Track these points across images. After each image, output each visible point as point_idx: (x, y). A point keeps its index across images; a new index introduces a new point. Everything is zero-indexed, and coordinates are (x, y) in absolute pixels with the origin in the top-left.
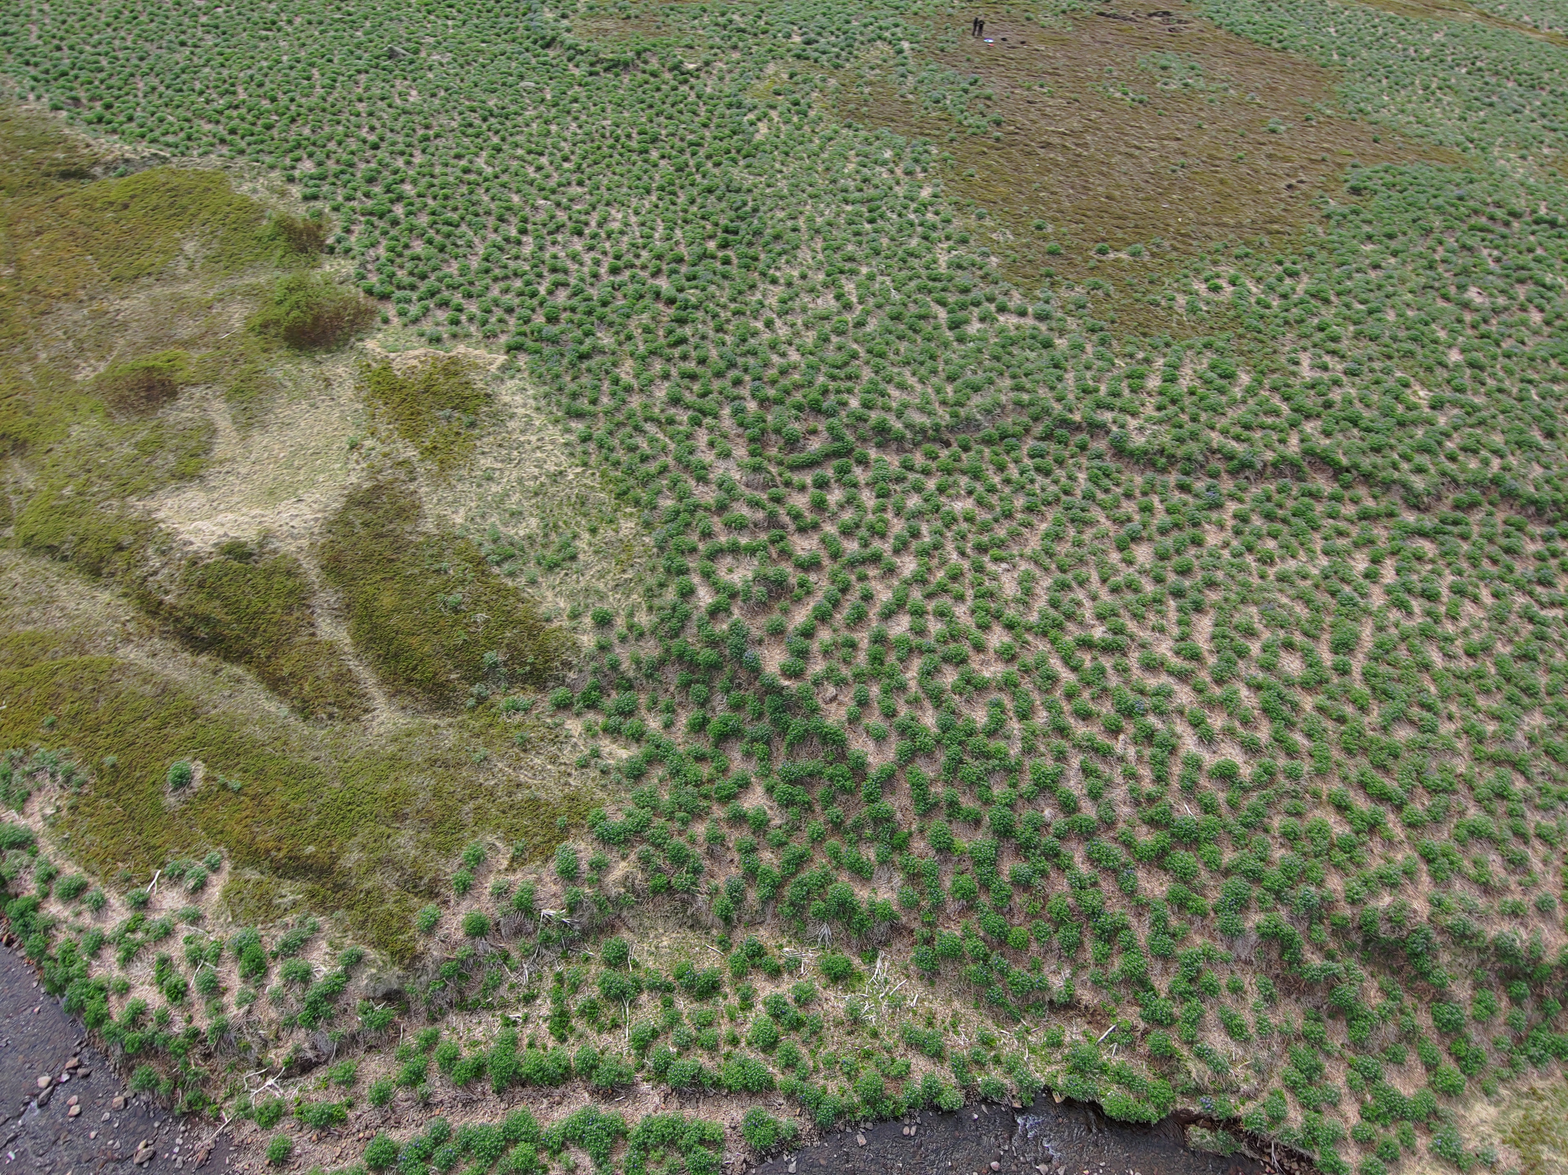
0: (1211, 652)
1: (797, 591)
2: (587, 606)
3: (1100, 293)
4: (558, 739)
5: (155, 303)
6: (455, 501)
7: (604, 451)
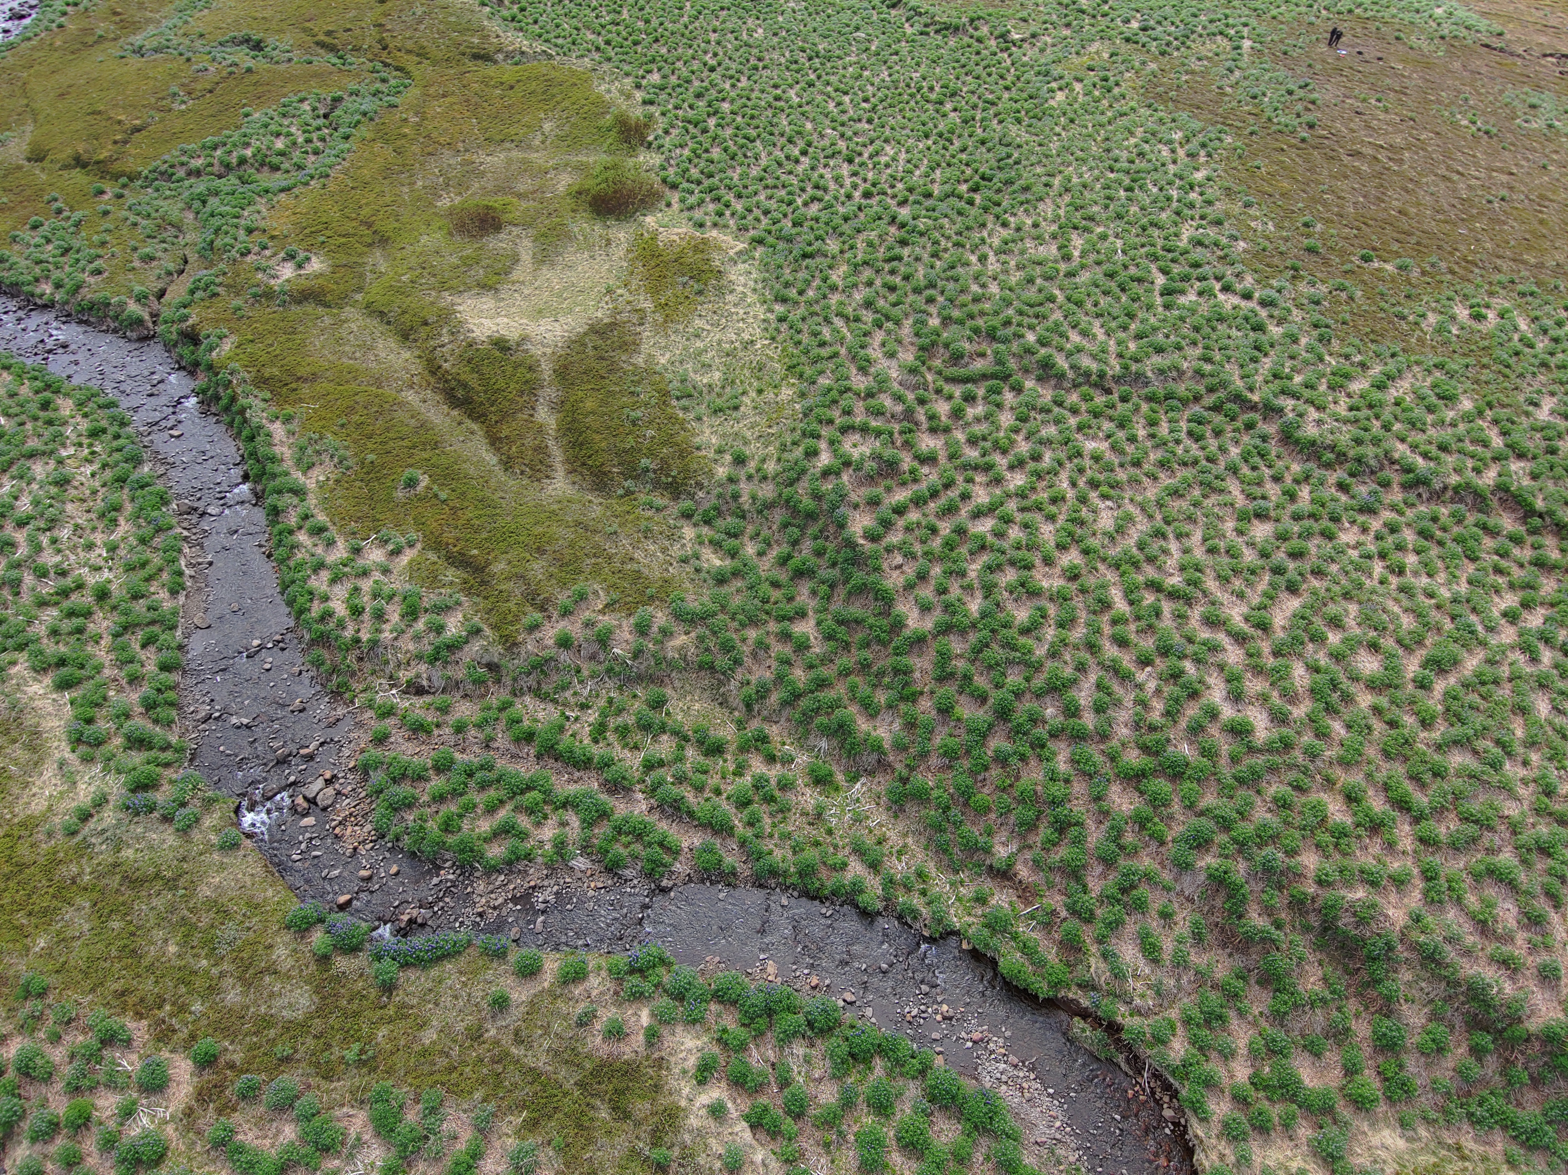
2: (732, 446)
3: (1343, 294)
4: (673, 537)
5: (509, 162)
6: (665, 347)
7: (792, 332)
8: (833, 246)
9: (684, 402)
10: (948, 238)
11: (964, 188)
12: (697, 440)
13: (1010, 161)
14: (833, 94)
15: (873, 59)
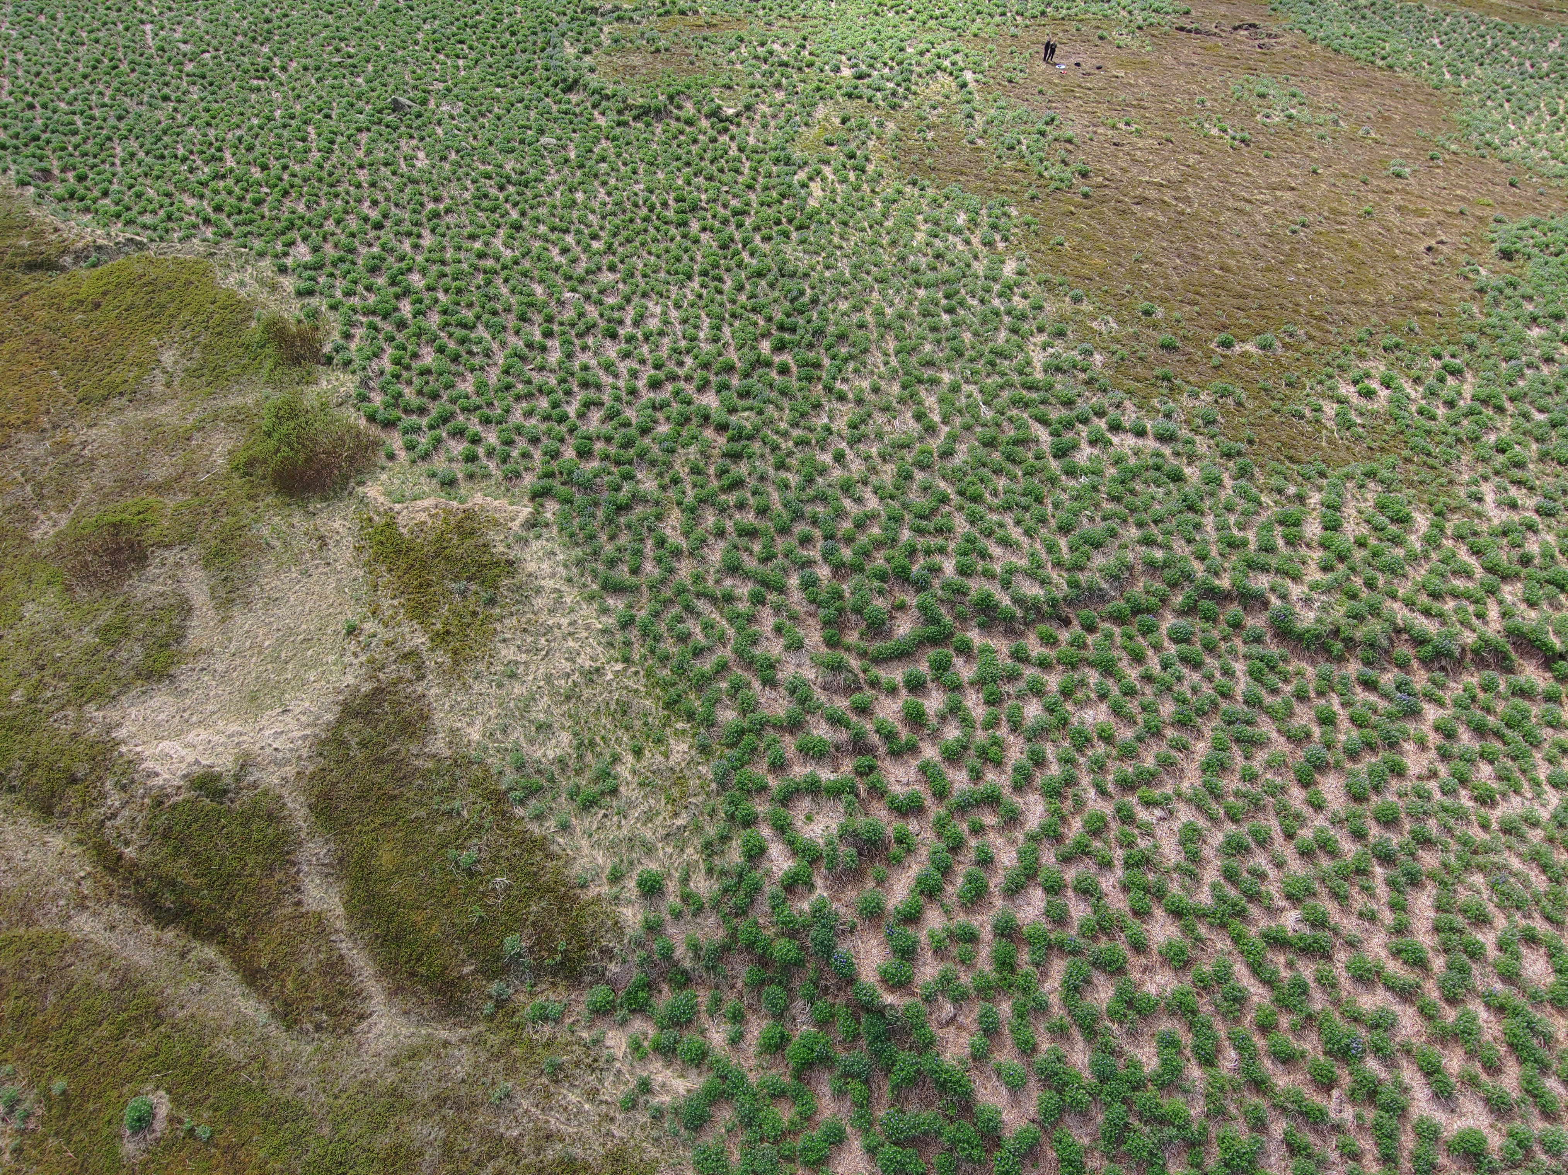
0: (1435, 950)
1: (895, 849)
2: (631, 863)
3: (1230, 401)
4: (597, 1063)
5: (127, 432)
6: (470, 708)
7: (650, 642)
8: (648, 483)
9: (533, 803)
10: (785, 435)
11: (765, 347)
13: (806, 299)
14: (551, 236)
15: (579, 173)
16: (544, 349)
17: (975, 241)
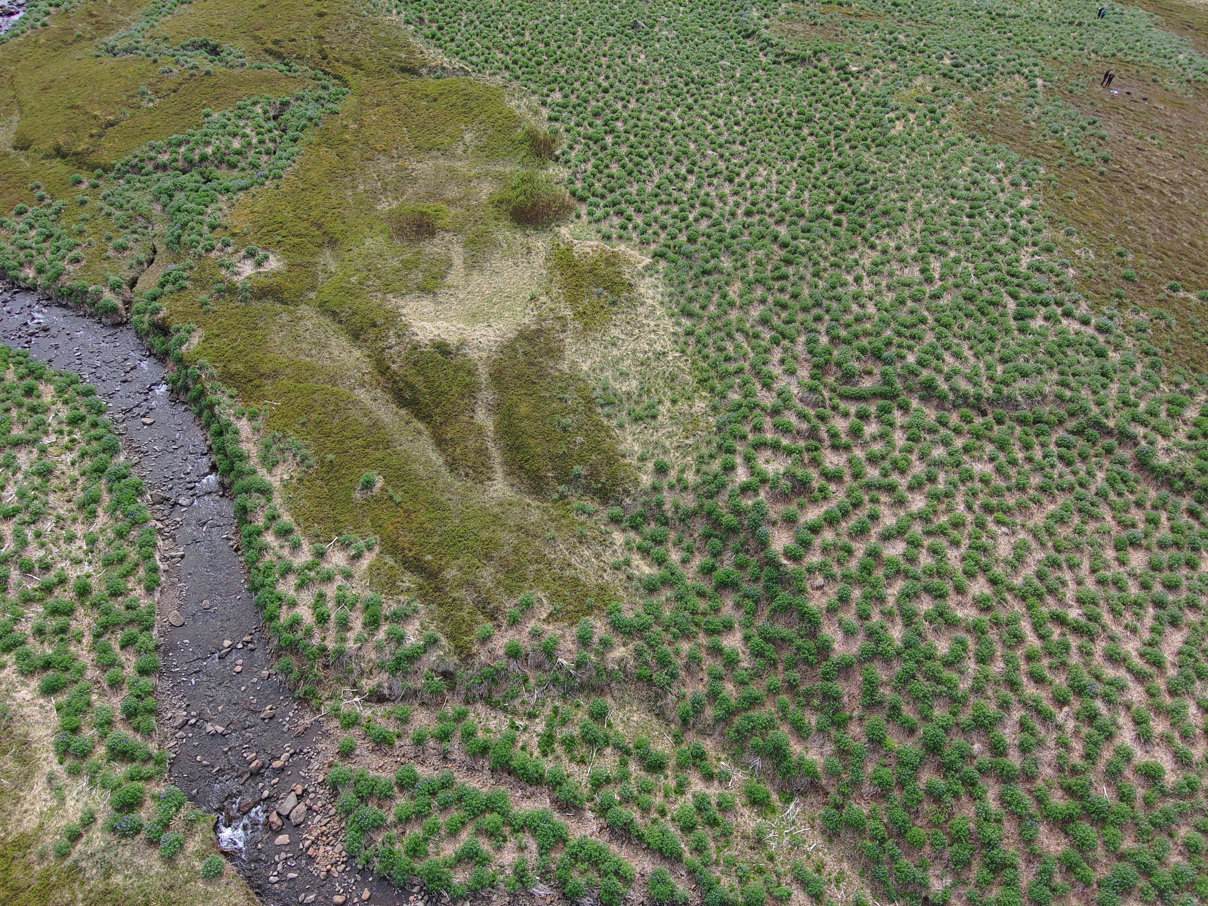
0: (1173, 663)
2: (653, 455)
3: (1162, 322)
4: (605, 542)
5: (437, 169)
6: (586, 354)
7: (700, 345)
8: (726, 263)
9: (607, 409)
11: (830, 209)
12: (621, 447)
13: (868, 186)
14: (710, 118)
15: (739, 86)
16: (685, 179)
17: (1006, 181)
